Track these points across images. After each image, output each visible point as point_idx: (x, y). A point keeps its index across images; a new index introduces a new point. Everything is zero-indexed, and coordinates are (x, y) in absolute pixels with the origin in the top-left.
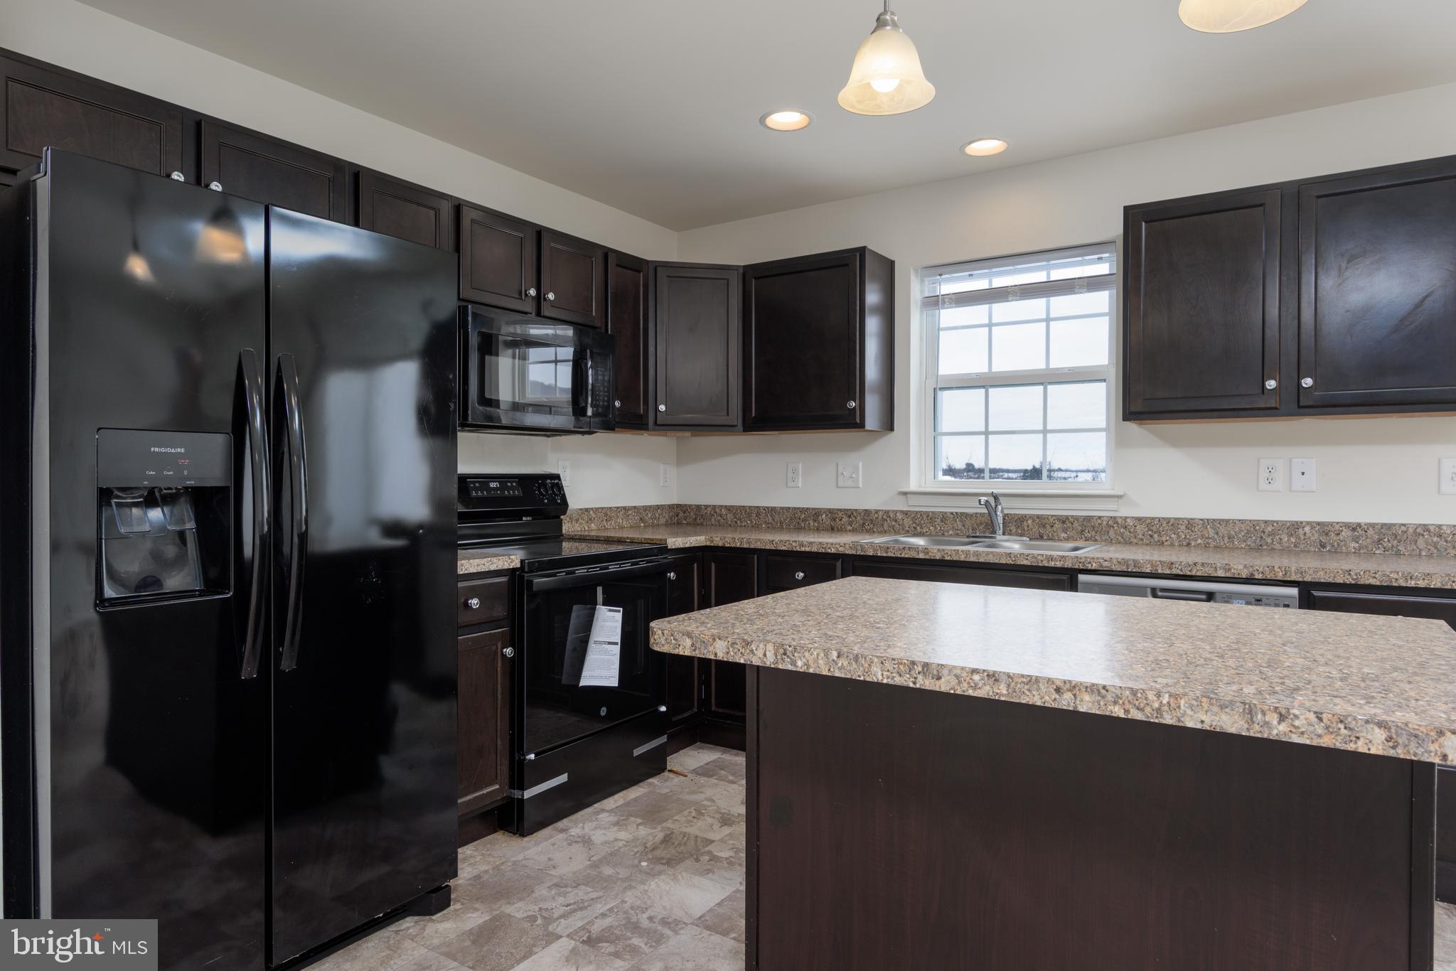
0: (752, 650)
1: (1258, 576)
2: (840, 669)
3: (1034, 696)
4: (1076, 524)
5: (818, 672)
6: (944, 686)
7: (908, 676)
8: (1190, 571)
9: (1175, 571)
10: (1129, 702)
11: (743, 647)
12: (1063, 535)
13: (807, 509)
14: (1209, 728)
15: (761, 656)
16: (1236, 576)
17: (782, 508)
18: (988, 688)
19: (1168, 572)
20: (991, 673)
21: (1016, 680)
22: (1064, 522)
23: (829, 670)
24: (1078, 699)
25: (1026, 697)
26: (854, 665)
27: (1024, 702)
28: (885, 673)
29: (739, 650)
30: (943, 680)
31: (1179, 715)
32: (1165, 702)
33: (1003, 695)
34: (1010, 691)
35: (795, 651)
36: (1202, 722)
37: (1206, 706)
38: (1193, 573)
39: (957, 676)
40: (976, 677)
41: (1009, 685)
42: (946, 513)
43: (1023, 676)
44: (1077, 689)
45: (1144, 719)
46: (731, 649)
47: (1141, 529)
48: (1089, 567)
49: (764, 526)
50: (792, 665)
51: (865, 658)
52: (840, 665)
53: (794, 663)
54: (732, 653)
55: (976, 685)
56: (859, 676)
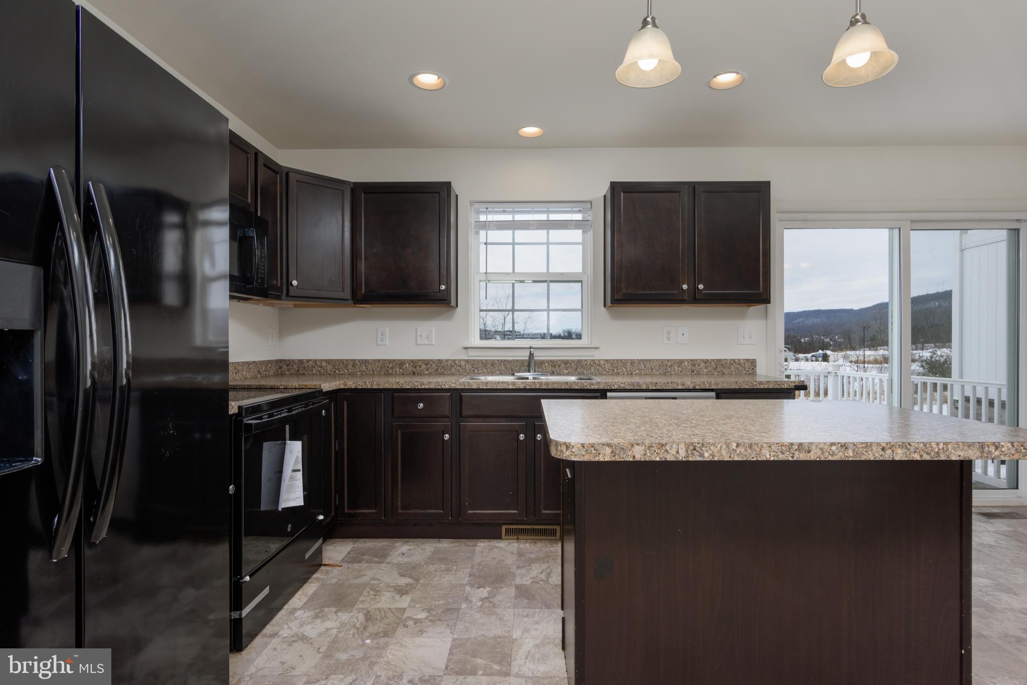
0: (667, 450)
1: (698, 387)
2: (738, 455)
3: (869, 454)
4: (573, 365)
5: (721, 460)
6: (812, 457)
7: (788, 453)
8: (665, 387)
9: (658, 387)
10: (922, 450)
11: (658, 448)
12: (566, 371)
13: (394, 360)
14: (963, 459)
15: (674, 453)
16: (687, 388)
17: (374, 360)
18: (841, 454)
19: (654, 388)
20: (843, 444)
21: (858, 446)
22: (566, 364)
23: (730, 457)
24: (895, 453)
25: (864, 456)
26: (749, 451)
27: (863, 459)
28: (772, 453)
29: (655, 451)
30: (812, 452)
31: (948, 454)
32: (941, 448)
33: (851, 457)
34: (855, 453)
35: (703, 447)
36: (960, 456)
37: (961, 447)
38: (667, 388)
39: (821, 449)
40: (834, 448)
41: (854, 450)
42: (494, 360)
43: (862, 443)
44: (894, 447)
45: (930, 459)
46: (648, 451)
47: (608, 366)
48: (613, 388)
49: (359, 373)
50: (700, 457)
51: (757, 445)
52: (738, 452)
53: (702, 455)
54: (649, 454)
55: (833, 452)
56: (753, 458)
